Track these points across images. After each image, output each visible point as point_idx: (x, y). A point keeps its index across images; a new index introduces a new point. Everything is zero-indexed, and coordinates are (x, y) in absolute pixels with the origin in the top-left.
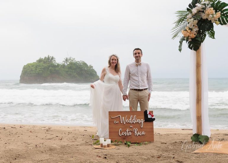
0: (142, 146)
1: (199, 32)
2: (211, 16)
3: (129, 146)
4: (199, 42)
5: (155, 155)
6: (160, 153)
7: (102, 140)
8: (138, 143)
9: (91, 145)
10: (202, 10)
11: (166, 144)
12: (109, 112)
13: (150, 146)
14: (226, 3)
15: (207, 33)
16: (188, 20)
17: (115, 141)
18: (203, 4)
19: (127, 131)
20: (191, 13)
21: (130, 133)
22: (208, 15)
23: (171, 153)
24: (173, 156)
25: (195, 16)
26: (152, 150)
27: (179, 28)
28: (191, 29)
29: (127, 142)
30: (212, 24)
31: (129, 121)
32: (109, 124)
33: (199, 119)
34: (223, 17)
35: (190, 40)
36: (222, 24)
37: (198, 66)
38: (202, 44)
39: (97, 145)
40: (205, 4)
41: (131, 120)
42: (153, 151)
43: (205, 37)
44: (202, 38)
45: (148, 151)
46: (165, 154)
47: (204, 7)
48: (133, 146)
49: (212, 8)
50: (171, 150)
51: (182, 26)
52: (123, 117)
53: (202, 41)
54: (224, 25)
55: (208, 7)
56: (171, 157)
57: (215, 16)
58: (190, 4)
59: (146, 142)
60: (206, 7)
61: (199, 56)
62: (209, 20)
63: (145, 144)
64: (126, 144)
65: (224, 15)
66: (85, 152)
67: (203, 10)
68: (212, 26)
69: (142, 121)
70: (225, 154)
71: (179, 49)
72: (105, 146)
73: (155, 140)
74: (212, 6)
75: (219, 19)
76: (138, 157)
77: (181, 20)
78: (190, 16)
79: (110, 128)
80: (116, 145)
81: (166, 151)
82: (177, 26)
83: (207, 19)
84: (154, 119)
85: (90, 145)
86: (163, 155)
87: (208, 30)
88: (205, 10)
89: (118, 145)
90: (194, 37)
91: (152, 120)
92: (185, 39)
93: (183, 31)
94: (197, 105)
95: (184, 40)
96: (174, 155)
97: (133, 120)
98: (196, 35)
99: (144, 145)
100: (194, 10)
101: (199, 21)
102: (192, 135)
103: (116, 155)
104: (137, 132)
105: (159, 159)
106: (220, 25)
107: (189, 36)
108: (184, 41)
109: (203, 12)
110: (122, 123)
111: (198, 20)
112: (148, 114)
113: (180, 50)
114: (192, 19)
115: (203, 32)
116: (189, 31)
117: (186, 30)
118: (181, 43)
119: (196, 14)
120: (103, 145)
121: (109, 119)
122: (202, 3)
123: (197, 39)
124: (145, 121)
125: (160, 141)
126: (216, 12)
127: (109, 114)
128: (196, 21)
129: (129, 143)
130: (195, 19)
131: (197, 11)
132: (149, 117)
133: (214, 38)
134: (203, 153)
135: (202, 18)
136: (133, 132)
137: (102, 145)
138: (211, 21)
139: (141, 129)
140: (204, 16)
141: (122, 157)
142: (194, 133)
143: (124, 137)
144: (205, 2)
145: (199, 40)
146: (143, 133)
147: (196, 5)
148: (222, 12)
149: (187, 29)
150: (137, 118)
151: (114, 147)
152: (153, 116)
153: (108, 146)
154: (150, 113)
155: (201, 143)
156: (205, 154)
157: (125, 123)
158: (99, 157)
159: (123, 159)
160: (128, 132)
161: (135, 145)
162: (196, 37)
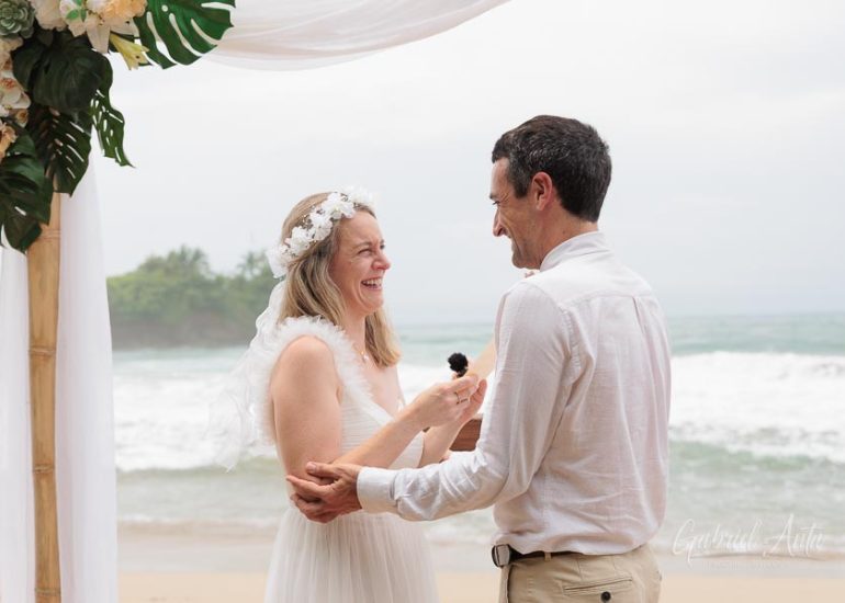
34: (165, 8)
36: (166, 64)
44: (61, 165)
53: (69, 186)
54: (179, 67)
68: (101, 75)
75: (140, 22)
98: (10, 138)
106: (156, 67)
115: (64, 118)
123: (19, 169)
133: (125, 162)
138: (84, 38)
162: (12, 158)
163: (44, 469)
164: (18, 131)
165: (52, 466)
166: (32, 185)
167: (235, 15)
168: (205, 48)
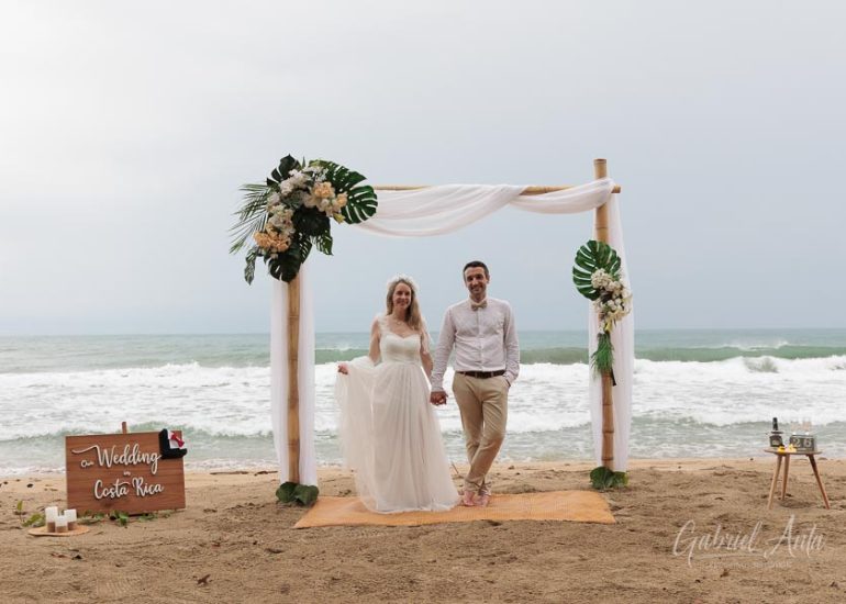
0: (158, 521)
1: (295, 237)
2: (326, 201)
3: (124, 523)
4: (296, 263)
5: (206, 540)
6: (216, 535)
7: (52, 513)
8: (147, 515)
9: (18, 528)
10: (304, 186)
11: (214, 511)
12: (67, 438)
13: (179, 519)
14: (361, 173)
15: (313, 240)
16: (270, 207)
17: (86, 514)
18: (307, 173)
19: (117, 485)
20: (278, 190)
21: (124, 491)
22: (320, 199)
23: (241, 533)
24: (251, 540)
25: (287, 200)
26: (191, 530)
27: (247, 226)
28: (278, 230)
29: (117, 514)
30: (328, 220)
31: (120, 460)
32: (68, 470)
33: (294, 445)
34: (352, 205)
35: (274, 256)
36: (349, 222)
37: (293, 318)
38: (304, 266)
39: (35, 526)
40: (310, 173)
41: (125, 455)
42: (196, 532)
43: (309, 249)
44: (302, 253)
45: (182, 531)
46: (230, 537)
47: (310, 179)
48: (136, 523)
49: (329, 184)
50: (238, 526)
51: (255, 221)
52: (105, 451)
53: (303, 260)
54: (354, 226)
55: (319, 179)
56: (246, 542)
57: (334, 201)
58: (275, 170)
59: (168, 511)
60: (314, 179)
61: (295, 294)
62: (321, 210)
63: (164, 516)
64: (113, 519)
65: (354, 200)
66: (14, 547)
67: (305, 188)
68: (327, 226)
69: (155, 457)
70: (369, 526)
71: (246, 278)
72: (61, 529)
73: (187, 504)
74: (329, 178)
75: (343, 209)
76: (164, 548)
77: (252, 208)
78: (275, 197)
79: (70, 480)
80: (87, 523)
81: (228, 529)
82: (243, 220)
83: (315, 208)
84: (185, 452)
85: (12, 528)
86: (225, 539)
87: (316, 234)
88: (312, 186)
89: (94, 523)
90: (283, 250)
91: (180, 454)
92: (264, 252)
93: (256, 232)
94: (289, 413)
95: (261, 255)
96: (251, 536)
97: (131, 455)
98: (289, 243)
99: (163, 520)
100: (286, 186)
101: (297, 212)
102: (278, 486)
103: (102, 548)
104: (143, 486)
105: (219, 549)
106: (345, 223)
107: (272, 247)
108: (258, 258)
109: (307, 190)
110: (101, 464)
111: (294, 208)
112: (169, 438)
113: (249, 279)
114: (281, 207)
115: (304, 237)
116: (274, 234)
117: (266, 232)
118: (250, 261)
119: (290, 195)
120: (57, 525)
121: (67, 457)
122: (306, 169)
123: (290, 254)
124: (163, 458)
125: (198, 507)
126: (337, 192)
127: (68, 444)
128: (290, 212)
129: (123, 517)
130: (288, 207)
131: (292, 187)
132: (173, 445)
133: (330, 253)
134: (319, 527)
135: (303, 206)
136: (131, 487)
137: (52, 527)
138: (324, 213)
139: (150, 479)
140: (309, 202)
141: (123, 552)
142: (283, 482)
143: (109, 502)
144: (311, 169)
145: (297, 256)
146: (158, 488)
147: (291, 173)
148: (350, 193)
149: (269, 230)
150: (142, 450)
151: (86, 529)
152: (181, 444)
153: (71, 526)
154: (174, 438)
155: (300, 503)
156: (324, 529)
157: (109, 466)
158: (60, 556)
159: (129, 558)
160: (120, 487)
161: (140, 519)
162: (289, 249)
163: (293, 357)
164: (293, 241)
165: (296, 356)
166: (295, 259)
167: (378, 209)
168: (365, 219)
